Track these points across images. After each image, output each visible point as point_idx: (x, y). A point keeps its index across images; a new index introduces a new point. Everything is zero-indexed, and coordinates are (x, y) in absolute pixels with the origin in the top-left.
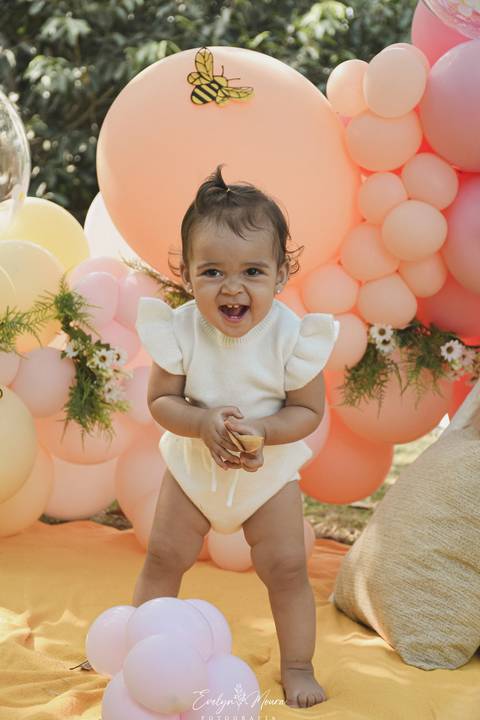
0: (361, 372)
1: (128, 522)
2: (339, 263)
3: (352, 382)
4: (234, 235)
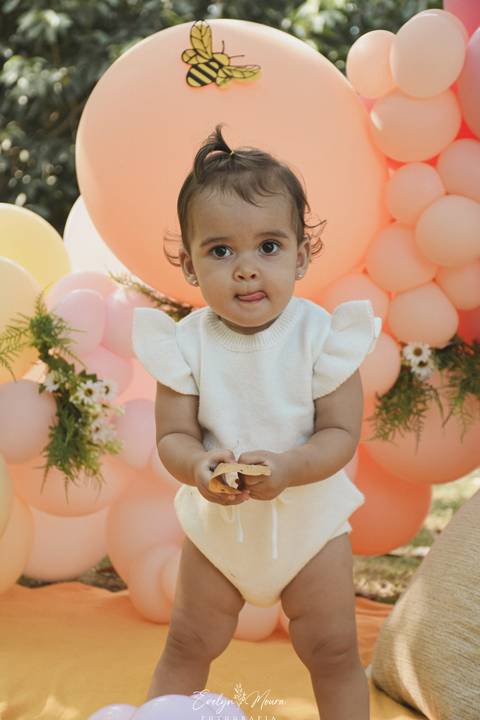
0: (395, 400)
2: (365, 272)
3: (384, 412)
4: (244, 202)
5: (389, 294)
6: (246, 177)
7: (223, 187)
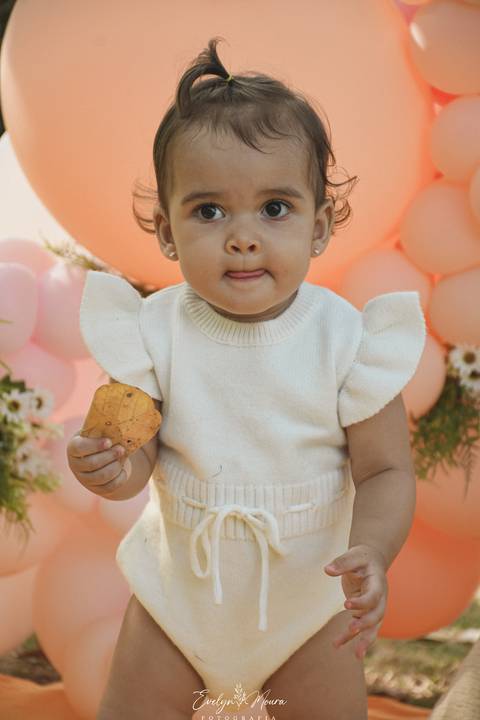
0: (436, 423)
1: (54, 670)
2: (399, 246)
3: (421, 440)
4: (245, 147)
5: (431, 278)
6: (248, 111)
7: (216, 123)
